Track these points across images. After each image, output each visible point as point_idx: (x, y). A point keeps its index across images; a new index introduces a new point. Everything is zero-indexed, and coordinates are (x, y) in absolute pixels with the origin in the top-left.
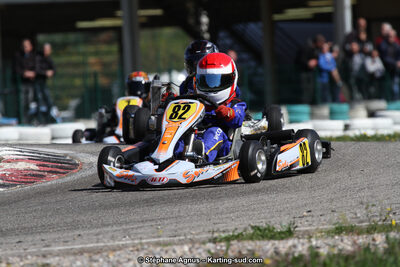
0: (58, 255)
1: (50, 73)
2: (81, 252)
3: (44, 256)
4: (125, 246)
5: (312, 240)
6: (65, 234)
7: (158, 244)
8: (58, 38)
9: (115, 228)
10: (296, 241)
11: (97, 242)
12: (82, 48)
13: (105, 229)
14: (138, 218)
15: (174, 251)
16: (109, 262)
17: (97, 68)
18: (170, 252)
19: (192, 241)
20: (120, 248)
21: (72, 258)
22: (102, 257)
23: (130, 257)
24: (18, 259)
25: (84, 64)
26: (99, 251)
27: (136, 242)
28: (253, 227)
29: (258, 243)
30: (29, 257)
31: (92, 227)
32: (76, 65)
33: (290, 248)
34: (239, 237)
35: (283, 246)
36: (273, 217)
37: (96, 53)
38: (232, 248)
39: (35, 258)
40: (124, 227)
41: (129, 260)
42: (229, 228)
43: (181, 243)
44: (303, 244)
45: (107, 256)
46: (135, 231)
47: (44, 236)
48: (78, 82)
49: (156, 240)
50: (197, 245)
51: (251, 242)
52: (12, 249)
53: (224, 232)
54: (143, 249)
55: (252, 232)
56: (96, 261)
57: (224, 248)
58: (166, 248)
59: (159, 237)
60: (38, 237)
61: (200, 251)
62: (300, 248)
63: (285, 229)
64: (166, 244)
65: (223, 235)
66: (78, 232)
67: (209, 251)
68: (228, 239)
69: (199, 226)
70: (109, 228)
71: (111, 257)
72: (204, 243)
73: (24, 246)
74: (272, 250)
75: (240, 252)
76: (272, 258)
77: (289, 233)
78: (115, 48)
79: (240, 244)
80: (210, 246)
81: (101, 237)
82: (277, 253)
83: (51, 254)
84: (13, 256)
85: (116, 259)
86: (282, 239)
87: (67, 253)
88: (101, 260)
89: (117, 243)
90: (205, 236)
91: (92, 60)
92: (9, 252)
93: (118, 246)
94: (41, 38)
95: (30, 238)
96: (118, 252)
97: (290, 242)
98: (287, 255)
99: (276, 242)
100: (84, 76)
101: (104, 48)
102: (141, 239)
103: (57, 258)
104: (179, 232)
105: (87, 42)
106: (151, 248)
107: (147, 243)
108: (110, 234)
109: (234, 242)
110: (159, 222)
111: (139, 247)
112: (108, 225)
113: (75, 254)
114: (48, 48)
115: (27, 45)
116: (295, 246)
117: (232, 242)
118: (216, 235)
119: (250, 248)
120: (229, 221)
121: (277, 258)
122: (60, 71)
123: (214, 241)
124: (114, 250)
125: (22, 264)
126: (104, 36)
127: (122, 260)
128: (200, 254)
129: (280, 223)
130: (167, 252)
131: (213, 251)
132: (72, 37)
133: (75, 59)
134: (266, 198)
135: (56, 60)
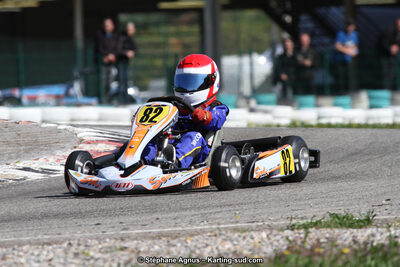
0: (136, 239)
1: (130, 54)
2: (159, 236)
3: (122, 240)
4: (203, 231)
5: (391, 229)
6: (144, 217)
7: (235, 230)
8: (141, 18)
9: (193, 212)
10: (374, 230)
11: (175, 226)
12: (163, 29)
13: (184, 213)
14: (216, 202)
15: (252, 238)
16: (186, 247)
17: (177, 50)
18: (248, 238)
19: (270, 228)
20: (198, 233)
21: (150, 242)
22: (179, 241)
23: (208, 242)
24: (97, 242)
25: (164, 45)
26: (176, 236)
27: (214, 227)
28: (331, 215)
29: (337, 231)
30: (108, 240)
31: (170, 210)
32: (157, 45)
33: (368, 236)
34: (317, 225)
35: (362, 235)
36: (351, 205)
37: (178, 34)
38: (311, 235)
39: (113, 241)
40: (202, 211)
41: (207, 245)
42: (307, 215)
43: (259, 229)
44: (382, 234)
45: (185, 241)
46: (213, 216)
47: (122, 219)
48: (159, 63)
49: (234, 225)
50: (275, 232)
51: (329, 230)
52: (91, 232)
53: (302, 218)
54: (220, 234)
55: (330, 219)
56: (174, 246)
57: (302, 236)
58: (244, 234)
59: (237, 222)
60: (116, 220)
61: (278, 237)
62: (378, 237)
63: (363, 218)
64: (244, 230)
65: (301, 222)
66: (155, 216)
67: (287, 238)
68: (306, 227)
69: (278, 212)
70: (187, 213)
71: (189, 241)
72: (282, 230)
73: (102, 228)
74: (351, 239)
75: (318, 240)
76: (350, 247)
77: (367, 222)
78: (196, 29)
79: (318, 232)
80: (288, 233)
81: (179, 220)
82: (355, 242)
83: (128, 237)
84: (91, 238)
85: (194, 244)
86: (361, 227)
87: (145, 237)
88: (179, 245)
89: (195, 227)
90: (283, 223)
91: (173, 40)
92: (88, 234)
93: (196, 231)
94: (123, 17)
95: (108, 220)
96: (196, 237)
97: (369, 231)
98: (366, 243)
99: (355, 230)
100: (165, 57)
101: (185, 29)
102: (219, 224)
103: (135, 242)
104: (258, 217)
105: (168, 23)
106: (229, 234)
107: (226, 229)
108: (188, 219)
109: (312, 230)
110: (237, 207)
111: (217, 232)
112: (186, 209)
113: (153, 238)
114: (131, 28)
115: (109, 25)
116: (373, 235)
117: (310, 230)
118: (294, 221)
119: (328, 235)
120: (307, 207)
121: (355, 247)
122: (142, 51)
123: (292, 228)
124: (192, 235)
125: (100, 246)
126: (185, 17)
127: (199, 246)
128: (278, 241)
129: (359, 211)
130: (244, 238)
131: (291, 238)
132: (154, 17)
133: (156, 39)
134: (345, 184)
135: (139, 40)
